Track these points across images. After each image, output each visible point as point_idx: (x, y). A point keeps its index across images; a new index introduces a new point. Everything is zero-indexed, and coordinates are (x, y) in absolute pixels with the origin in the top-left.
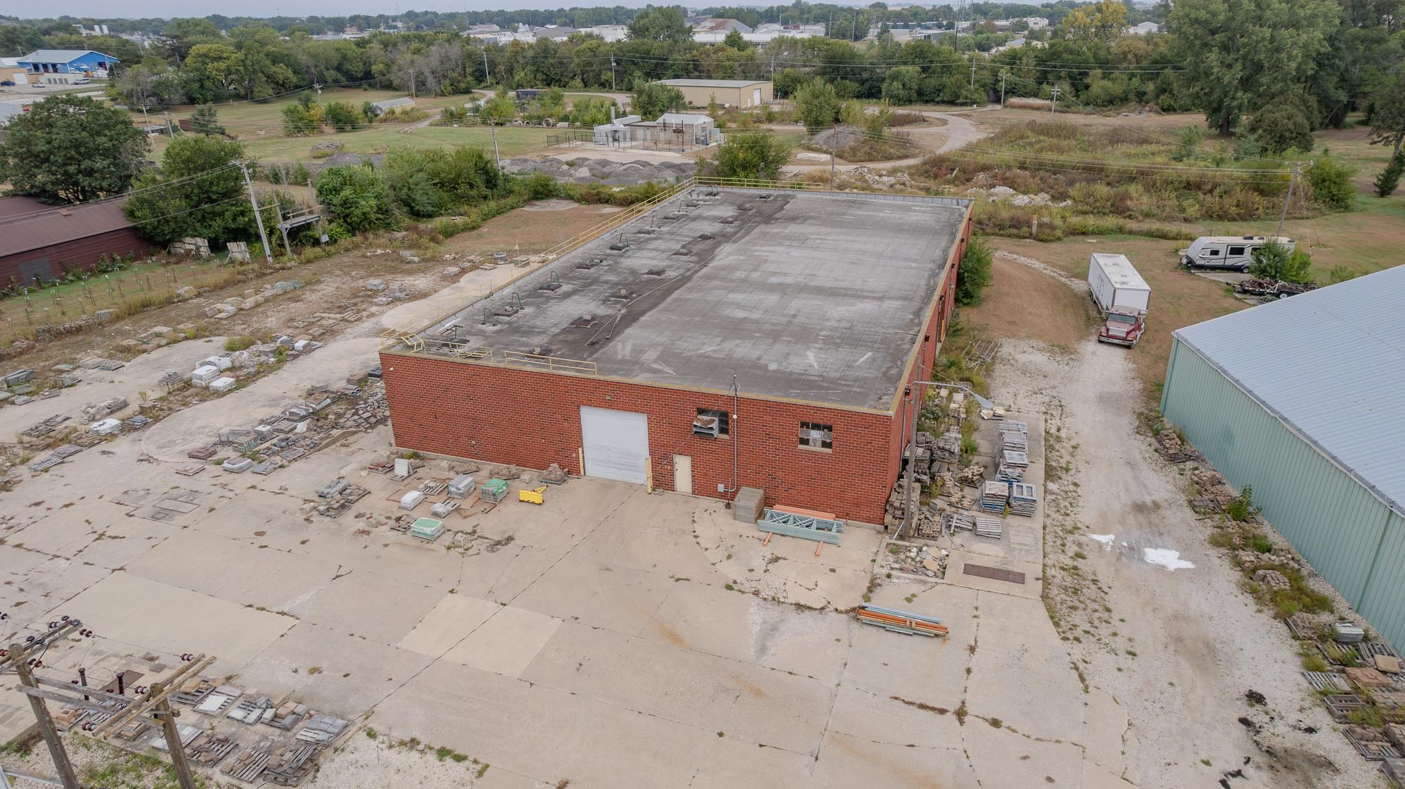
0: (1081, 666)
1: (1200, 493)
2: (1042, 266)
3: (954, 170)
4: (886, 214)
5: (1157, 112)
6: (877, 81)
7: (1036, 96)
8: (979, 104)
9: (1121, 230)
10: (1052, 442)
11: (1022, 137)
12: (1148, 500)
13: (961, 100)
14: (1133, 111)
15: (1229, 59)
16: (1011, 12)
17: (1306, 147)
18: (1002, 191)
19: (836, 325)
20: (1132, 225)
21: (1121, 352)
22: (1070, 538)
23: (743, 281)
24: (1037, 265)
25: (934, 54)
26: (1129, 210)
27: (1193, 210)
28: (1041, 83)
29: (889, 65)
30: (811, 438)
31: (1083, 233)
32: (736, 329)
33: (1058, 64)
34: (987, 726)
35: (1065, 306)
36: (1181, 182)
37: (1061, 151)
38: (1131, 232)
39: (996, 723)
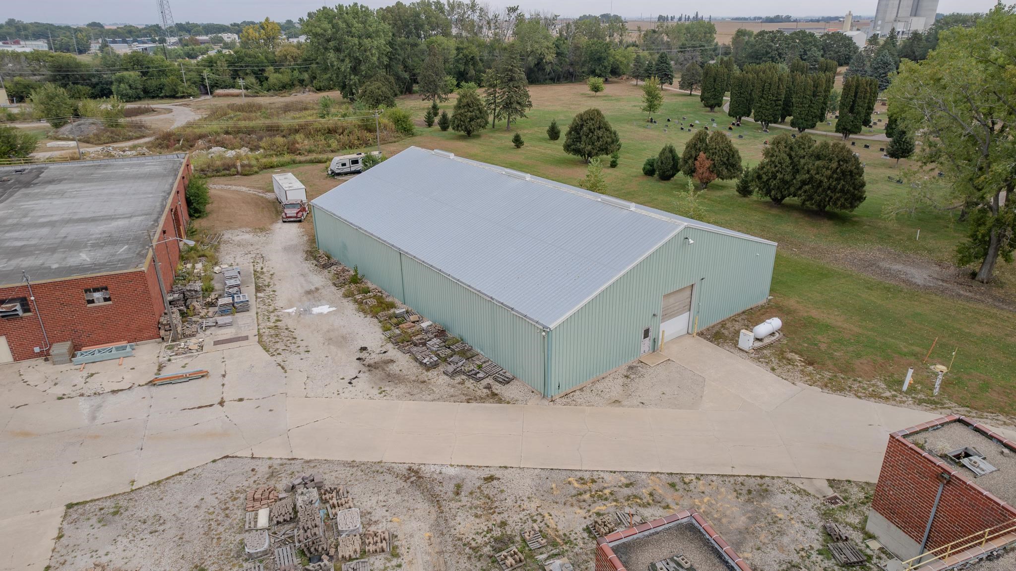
0: (282, 364)
1: (338, 278)
2: (247, 189)
3: (179, 141)
4: (126, 170)
5: (313, 91)
6: (107, 84)
7: (233, 87)
8: (194, 96)
9: (294, 162)
10: (258, 275)
11: (225, 114)
12: (313, 288)
13: (179, 95)
14: (300, 92)
15: (342, 56)
16: (209, 29)
17: (391, 104)
18: (216, 150)
19: (99, 236)
20: (302, 158)
21: (295, 225)
22: (272, 314)
23: (17, 224)
24: (244, 189)
25: (148, 61)
26: (298, 150)
27: (334, 144)
28: (235, 79)
29: (114, 72)
30: (95, 298)
31: (271, 167)
32: (18, 252)
33: (243, 65)
34: (237, 403)
35: (263, 208)
36: (325, 130)
37: (250, 119)
38: (300, 162)
39: (241, 400)
